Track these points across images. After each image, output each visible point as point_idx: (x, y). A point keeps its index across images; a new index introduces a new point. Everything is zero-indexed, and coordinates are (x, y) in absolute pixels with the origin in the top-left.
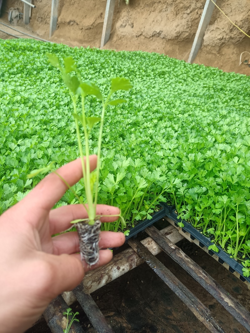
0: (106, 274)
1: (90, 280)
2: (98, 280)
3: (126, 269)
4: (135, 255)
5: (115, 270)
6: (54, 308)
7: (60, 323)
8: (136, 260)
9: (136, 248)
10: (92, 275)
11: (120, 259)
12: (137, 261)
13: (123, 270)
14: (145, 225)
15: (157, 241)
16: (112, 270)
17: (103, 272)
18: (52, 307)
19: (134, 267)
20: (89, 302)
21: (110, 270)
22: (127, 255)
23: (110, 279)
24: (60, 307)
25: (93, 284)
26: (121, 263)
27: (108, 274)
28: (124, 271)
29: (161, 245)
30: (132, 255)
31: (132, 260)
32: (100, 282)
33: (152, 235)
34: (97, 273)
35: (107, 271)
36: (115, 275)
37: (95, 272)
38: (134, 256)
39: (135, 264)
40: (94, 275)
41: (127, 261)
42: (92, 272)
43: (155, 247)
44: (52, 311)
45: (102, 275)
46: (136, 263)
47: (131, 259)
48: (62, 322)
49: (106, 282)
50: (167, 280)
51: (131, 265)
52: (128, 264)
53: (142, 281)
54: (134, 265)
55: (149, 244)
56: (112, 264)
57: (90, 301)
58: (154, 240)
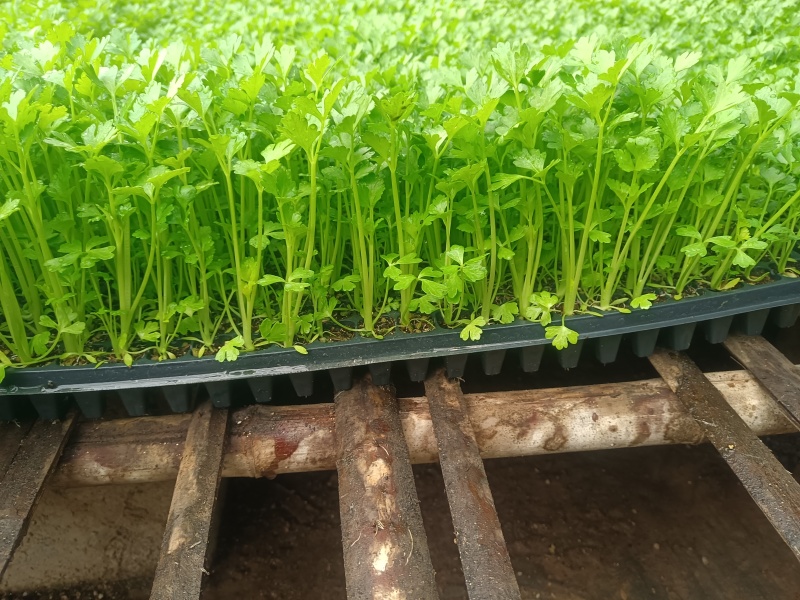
0: (550, 419)
1: (494, 415)
2: (520, 425)
3: (622, 430)
4: (669, 400)
5: (582, 419)
6: (367, 432)
7: (365, 469)
8: (667, 416)
9: (677, 379)
10: (504, 404)
11: (610, 395)
12: (672, 421)
13: (614, 429)
14: (727, 307)
15: (765, 382)
16: (571, 413)
17: (541, 409)
18: (363, 429)
19: (656, 437)
20: (465, 456)
21: (566, 413)
22: (638, 392)
23: (560, 440)
24: (383, 436)
25: (499, 428)
26: (610, 405)
27: (555, 419)
28: (614, 434)
29: (781, 398)
30: (656, 396)
31: (651, 412)
32: (523, 434)
33: (754, 361)
34: (520, 405)
35: (554, 411)
36: (579, 434)
37: (518, 401)
38: (662, 401)
39: (663, 430)
40: (512, 407)
41: (634, 409)
42: (507, 398)
43: (755, 402)
44: (358, 437)
45: (535, 414)
46: (667, 426)
47: (650, 405)
48: (371, 468)
49: (547, 442)
50: (769, 495)
51: (645, 424)
52: (633, 417)
53: (704, 560)
54: (657, 432)
55: (732, 386)
56: (576, 398)
57: (467, 453)
58: (756, 379)
